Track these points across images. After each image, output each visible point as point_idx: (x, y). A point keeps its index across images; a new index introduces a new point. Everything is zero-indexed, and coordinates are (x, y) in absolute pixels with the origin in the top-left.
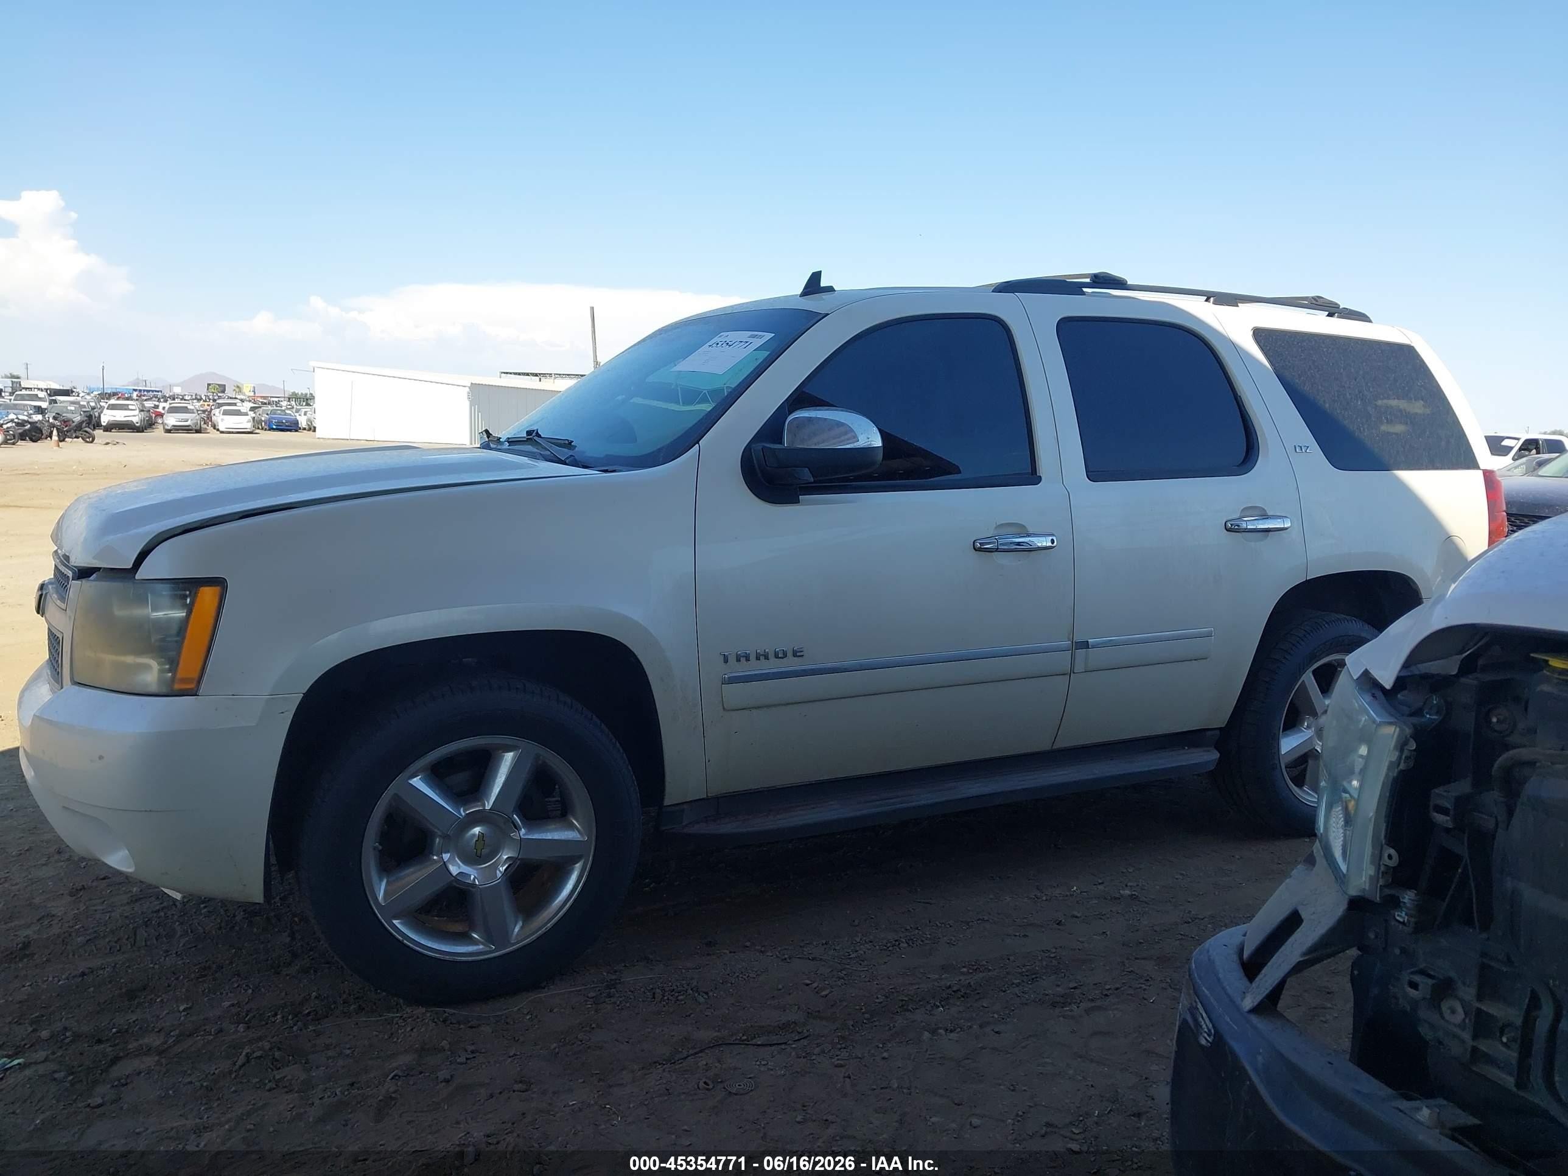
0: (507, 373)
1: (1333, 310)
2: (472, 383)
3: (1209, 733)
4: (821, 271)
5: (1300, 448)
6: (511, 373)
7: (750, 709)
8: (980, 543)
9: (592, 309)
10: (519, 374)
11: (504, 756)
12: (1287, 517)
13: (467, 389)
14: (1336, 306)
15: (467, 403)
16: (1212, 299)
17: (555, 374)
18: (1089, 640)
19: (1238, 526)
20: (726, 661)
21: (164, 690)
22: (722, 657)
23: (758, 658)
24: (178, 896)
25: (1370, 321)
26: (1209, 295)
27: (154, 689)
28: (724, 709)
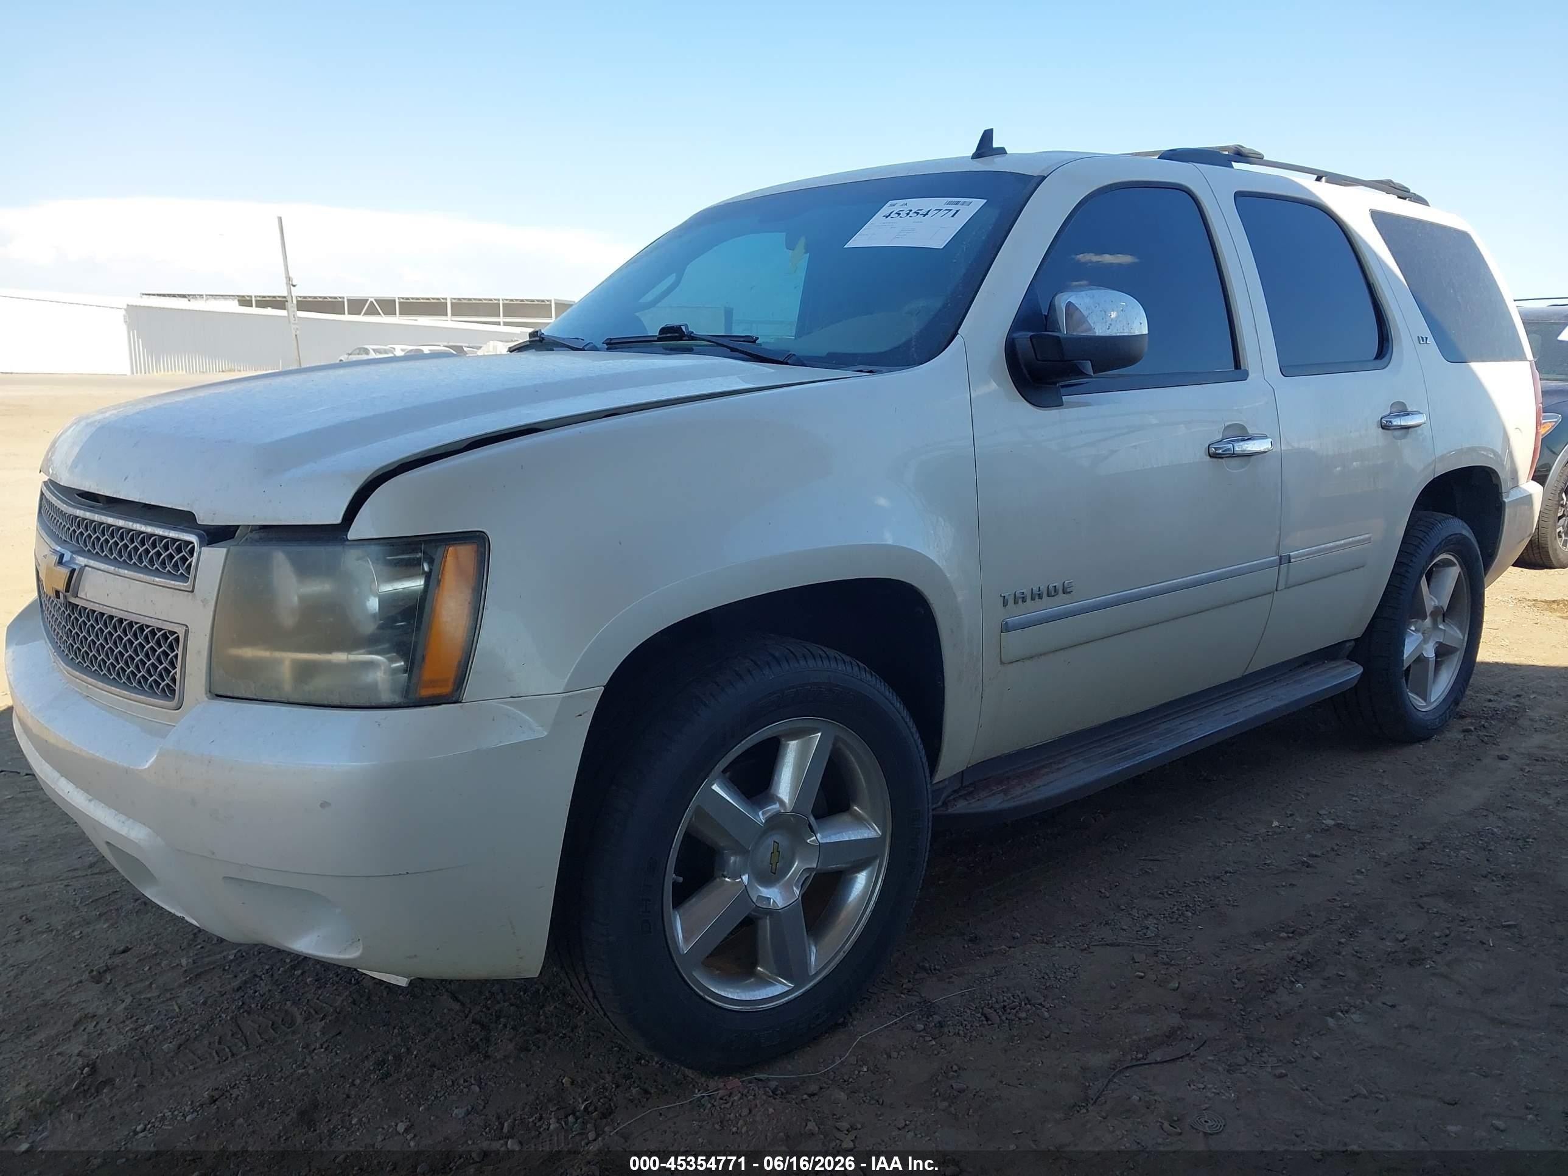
0: (149, 295)
1: (1403, 193)
2: (128, 305)
3: (1348, 645)
4: (992, 130)
5: (1423, 340)
6: (154, 295)
7: (1023, 660)
8: (1215, 448)
9: (280, 219)
10: (164, 295)
11: (788, 744)
12: (1419, 413)
13: (123, 312)
14: (1407, 191)
15: (124, 327)
16: (1324, 179)
17: (206, 295)
18: (1291, 554)
19: (1390, 422)
20: (1005, 604)
21: (397, 699)
22: (1002, 599)
23: (1033, 599)
24: (403, 982)
25: (1428, 205)
26: (1320, 175)
27: (386, 697)
28: (1002, 663)
